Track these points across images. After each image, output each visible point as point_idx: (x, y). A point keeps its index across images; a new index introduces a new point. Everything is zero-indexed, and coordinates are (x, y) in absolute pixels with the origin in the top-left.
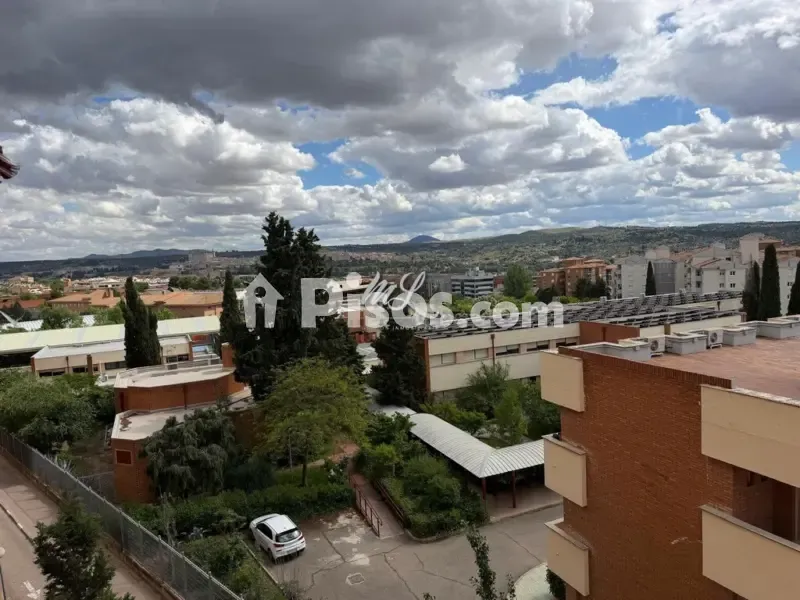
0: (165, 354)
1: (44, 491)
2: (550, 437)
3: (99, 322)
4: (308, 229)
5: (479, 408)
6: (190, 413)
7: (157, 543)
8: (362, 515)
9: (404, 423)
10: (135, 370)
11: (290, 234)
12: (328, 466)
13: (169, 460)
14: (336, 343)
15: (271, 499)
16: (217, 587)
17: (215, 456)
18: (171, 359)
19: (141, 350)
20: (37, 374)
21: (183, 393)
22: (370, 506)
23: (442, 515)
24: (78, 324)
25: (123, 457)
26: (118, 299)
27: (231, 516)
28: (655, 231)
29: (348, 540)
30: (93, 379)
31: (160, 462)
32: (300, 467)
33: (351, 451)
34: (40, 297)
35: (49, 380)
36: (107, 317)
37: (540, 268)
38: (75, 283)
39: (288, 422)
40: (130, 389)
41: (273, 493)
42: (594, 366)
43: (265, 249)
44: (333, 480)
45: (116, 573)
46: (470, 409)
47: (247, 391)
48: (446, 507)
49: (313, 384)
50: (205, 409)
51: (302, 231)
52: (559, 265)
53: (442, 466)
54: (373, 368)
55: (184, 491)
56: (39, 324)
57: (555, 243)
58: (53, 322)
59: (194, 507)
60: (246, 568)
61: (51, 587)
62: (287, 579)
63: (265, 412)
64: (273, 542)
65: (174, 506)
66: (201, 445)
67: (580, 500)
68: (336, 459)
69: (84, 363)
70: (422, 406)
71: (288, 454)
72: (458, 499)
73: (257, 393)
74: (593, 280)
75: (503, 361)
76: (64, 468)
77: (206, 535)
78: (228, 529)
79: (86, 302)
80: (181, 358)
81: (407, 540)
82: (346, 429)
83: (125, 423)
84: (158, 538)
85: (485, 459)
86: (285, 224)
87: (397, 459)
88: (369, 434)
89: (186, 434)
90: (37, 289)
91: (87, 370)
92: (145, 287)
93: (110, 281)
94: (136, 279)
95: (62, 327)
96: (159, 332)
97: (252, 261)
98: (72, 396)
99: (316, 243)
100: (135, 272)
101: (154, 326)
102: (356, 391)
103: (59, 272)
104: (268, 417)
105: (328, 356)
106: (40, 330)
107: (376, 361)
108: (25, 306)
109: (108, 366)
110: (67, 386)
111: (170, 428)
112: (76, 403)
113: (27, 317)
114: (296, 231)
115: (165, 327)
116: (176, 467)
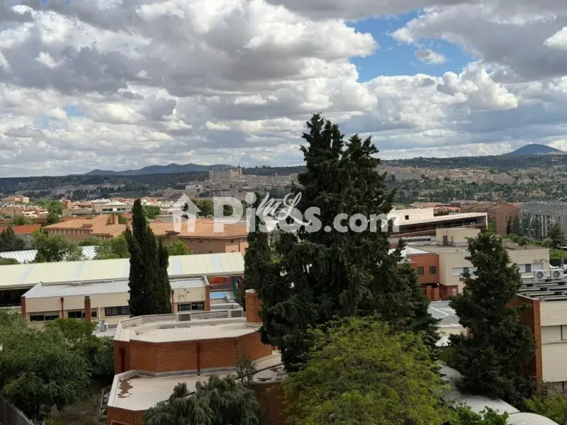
0: (176, 299)
3: (101, 254)
4: (363, 137)
6: (204, 380)
10: (139, 319)
11: (338, 144)
14: (397, 299)
18: (183, 307)
20: (28, 317)
21: (198, 353)
24: (77, 257)
26: (123, 228)
30: (90, 327)
34: (35, 221)
35: (40, 326)
36: (110, 249)
38: (74, 206)
39: (329, 405)
40: (132, 342)
47: (276, 357)
49: (365, 354)
51: (355, 140)
54: (452, 338)
56: (32, 254)
58: (49, 252)
63: (299, 388)
69: (81, 306)
70: (529, 402)
73: (290, 360)
79: (86, 229)
80: (196, 306)
83: (125, 387)
86: (333, 131)
89: (198, 408)
90: (34, 212)
91: (83, 316)
92: (155, 212)
93: (115, 203)
94: (146, 202)
95: (58, 260)
96: (171, 271)
97: (288, 180)
98: (65, 347)
99: (374, 156)
100: (145, 193)
101: (164, 264)
102: (427, 371)
103: (59, 191)
104: (302, 396)
105: (386, 317)
106: (33, 262)
107: (457, 329)
108: (19, 232)
109: (110, 311)
110: (60, 333)
111: (178, 399)
112: (69, 356)
113: (20, 246)
114: (346, 139)
115: (177, 265)
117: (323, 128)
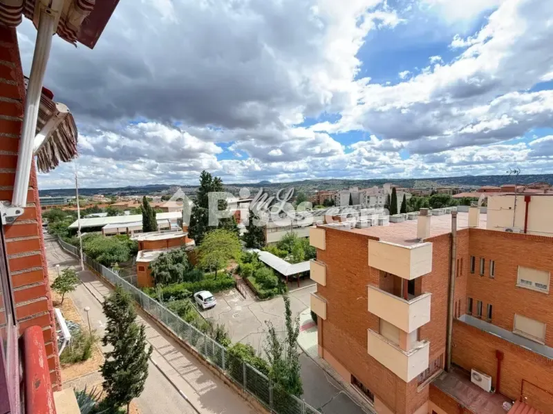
0: (159, 227)
1: (106, 283)
2: (312, 260)
3: (132, 213)
4: (218, 177)
5: (286, 249)
6: (170, 251)
7: (155, 303)
8: (239, 291)
9: (256, 255)
10: (147, 233)
11: (211, 179)
12: (225, 272)
13: (160, 270)
14: (229, 223)
15: (203, 284)
16: (180, 321)
17: (180, 268)
18: (162, 229)
19: (149, 226)
20: (105, 235)
21: (167, 243)
22: (242, 287)
23: (270, 290)
24: (123, 214)
25: (142, 269)
26: (140, 205)
27: (186, 292)
28: (353, 181)
29: (233, 300)
30: (129, 237)
31: (157, 271)
32: (214, 272)
33: (235, 266)
34: (106, 203)
35: (109, 237)
36: (135, 211)
37: (310, 195)
38: (122, 198)
39: (209, 254)
40: (144, 241)
41: (203, 283)
42: (330, 232)
43: (200, 185)
44: (227, 278)
45: (138, 316)
46: (282, 250)
47: (193, 242)
48: (272, 287)
49: (220, 240)
50: (176, 250)
51: (216, 178)
52: (317, 193)
54: (245, 233)
55: (167, 282)
56: (106, 214)
57: (316, 185)
58: (112, 213)
59: (171, 289)
60: (191, 313)
61: (110, 323)
62: (209, 317)
63: (200, 251)
64: (203, 301)
65: (163, 288)
66: (174, 264)
67: (323, 283)
68: (229, 269)
69: (125, 230)
70: (263, 248)
71: (209, 267)
72: (277, 284)
73: (197, 243)
74: (330, 200)
75: (295, 231)
76: (116, 274)
77: (176, 300)
78: (185, 297)
79: (126, 205)
80: (166, 229)
81: (257, 300)
82: (233, 258)
83: (142, 255)
84: (156, 301)
85: (287, 268)
86: (209, 176)
87: (253, 269)
88: (242, 259)
89: (168, 259)
90: (105, 200)
91: (126, 233)
92: (151, 200)
93: (136, 197)
94: (147, 197)
95: (115, 215)
96: (157, 218)
97: (195, 190)
98: (120, 244)
100: (147, 194)
101: (154, 215)
102: (237, 243)
103: (115, 193)
104: (201, 253)
105: (225, 228)
107: (246, 231)
108: (100, 207)
109: (135, 232)
110: (118, 240)
112: (121, 247)
113: (100, 211)
114: (213, 178)
115: (159, 216)
116: (163, 273)
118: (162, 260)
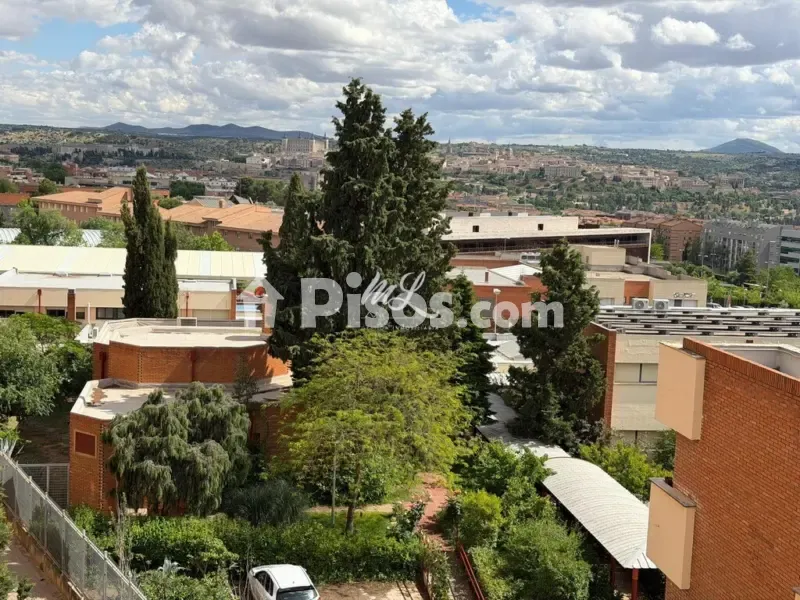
11: (379, 119)
13: (142, 453)
17: (214, 460)
21: (193, 362)
24: (74, 242)
25: (84, 444)
31: (129, 453)
40: (113, 345)
53: (573, 541)
58: (35, 234)
66: (192, 439)
77: (180, 573)
89: (172, 417)
95: (49, 244)
99: (428, 137)
104: (301, 414)
106: (13, 243)
111: (151, 406)
116: (149, 464)
117: (362, 98)
118: (153, 418)
